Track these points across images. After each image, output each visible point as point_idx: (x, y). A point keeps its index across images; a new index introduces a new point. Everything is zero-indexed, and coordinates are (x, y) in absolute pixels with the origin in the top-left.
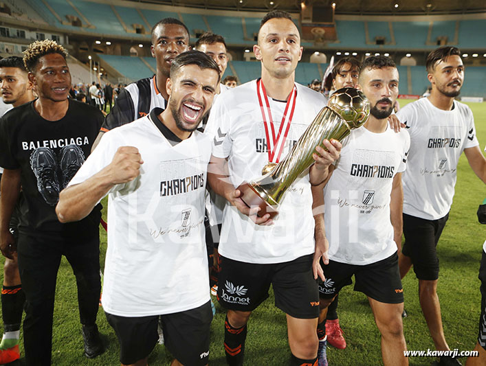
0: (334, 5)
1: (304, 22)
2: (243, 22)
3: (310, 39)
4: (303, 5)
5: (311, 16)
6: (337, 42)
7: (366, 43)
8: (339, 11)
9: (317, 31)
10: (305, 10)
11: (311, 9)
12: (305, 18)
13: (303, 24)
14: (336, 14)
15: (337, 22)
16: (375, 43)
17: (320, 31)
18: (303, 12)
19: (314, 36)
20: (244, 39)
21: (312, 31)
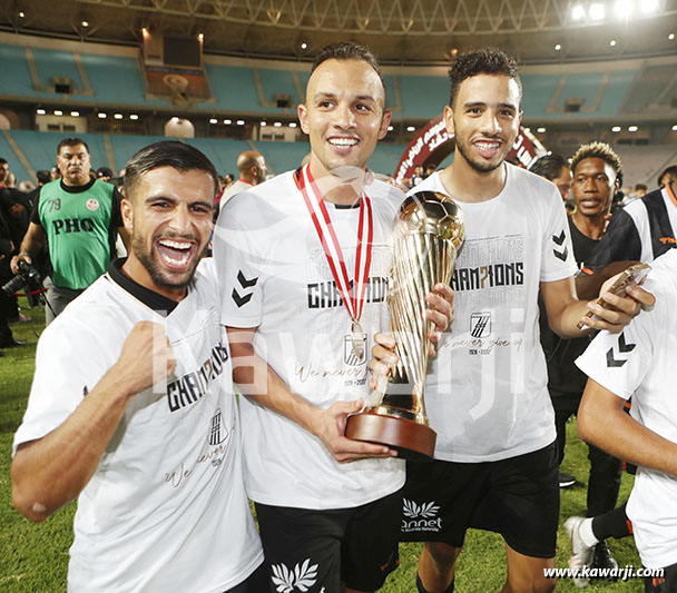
0: (201, 36)
1: (148, 62)
2: (29, 55)
3: (163, 94)
4: (145, 33)
5: (161, 52)
6: (212, 101)
7: (260, 104)
8: (210, 48)
9: (173, 81)
10: (149, 41)
11: (161, 40)
12: (151, 57)
13: (147, 67)
14: (204, 53)
15: (209, 67)
16: (276, 105)
17: (178, 81)
18: (146, 44)
19: (169, 89)
20: (34, 88)
21: (165, 79)
